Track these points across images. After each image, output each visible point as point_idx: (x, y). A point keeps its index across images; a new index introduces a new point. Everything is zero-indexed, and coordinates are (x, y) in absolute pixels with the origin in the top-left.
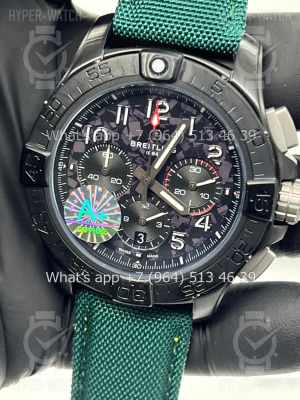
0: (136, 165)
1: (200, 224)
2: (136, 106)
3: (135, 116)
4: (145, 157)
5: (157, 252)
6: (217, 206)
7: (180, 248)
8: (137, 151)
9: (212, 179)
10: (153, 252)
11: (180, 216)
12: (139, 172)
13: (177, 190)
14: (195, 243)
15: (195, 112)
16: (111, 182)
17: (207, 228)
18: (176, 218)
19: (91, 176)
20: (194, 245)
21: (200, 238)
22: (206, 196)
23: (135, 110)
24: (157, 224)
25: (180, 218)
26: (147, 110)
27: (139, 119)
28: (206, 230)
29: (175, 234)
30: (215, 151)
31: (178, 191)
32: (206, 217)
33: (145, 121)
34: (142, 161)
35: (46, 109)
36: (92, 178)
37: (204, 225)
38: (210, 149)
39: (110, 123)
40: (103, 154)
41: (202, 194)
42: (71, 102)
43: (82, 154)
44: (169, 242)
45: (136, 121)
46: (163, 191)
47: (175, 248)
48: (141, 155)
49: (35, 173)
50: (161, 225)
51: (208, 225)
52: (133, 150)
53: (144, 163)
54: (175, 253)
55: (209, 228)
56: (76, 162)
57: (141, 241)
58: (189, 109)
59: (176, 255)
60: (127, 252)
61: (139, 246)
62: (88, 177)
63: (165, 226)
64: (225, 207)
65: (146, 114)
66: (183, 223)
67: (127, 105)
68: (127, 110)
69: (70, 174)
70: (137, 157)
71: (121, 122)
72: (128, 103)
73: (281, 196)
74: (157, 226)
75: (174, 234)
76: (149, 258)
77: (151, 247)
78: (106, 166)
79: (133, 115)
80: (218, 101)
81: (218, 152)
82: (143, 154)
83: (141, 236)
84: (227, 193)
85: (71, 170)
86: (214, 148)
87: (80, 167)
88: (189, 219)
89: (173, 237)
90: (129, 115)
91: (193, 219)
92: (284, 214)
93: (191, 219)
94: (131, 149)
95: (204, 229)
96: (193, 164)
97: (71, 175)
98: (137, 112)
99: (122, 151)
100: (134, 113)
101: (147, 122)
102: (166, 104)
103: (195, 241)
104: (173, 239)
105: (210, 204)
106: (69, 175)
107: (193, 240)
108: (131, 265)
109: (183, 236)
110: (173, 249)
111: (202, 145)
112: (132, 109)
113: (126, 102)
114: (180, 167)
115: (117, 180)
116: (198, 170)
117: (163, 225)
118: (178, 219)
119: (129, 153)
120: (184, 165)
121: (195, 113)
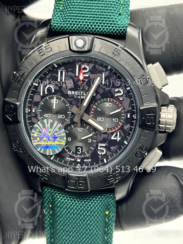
0: (72, 105)
1: (114, 137)
2: (69, 70)
3: (69, 76)
4: (77, 100)
5: (90, 157)
6: (124, 125)
7: (103, 154)
8: (72, 97)
9: (119, 109)
10: (87, 158)
11: (101, 134)
12: (75, 109)
13: (98, 118)
16: (58, 117)
17: (119, 139)
18: (100, 135)
19: (46, 115)
20: (112, 151)
21: (115, 146)
22: (116, 120)
23: (69, 72)
24: (89, 141)
25: (102, 135)
26: (76, 71)
27: (72, 78)
28: (118, 141)
30: (119, 92)
31: (99, 119)
32: (117, 133)
33: (75, 78)
34: (76, 103)
35: (16, 76)
36: (46, 116)
37: (117, 138)
38: (116, 91)
40: (52, 101)
41: (114, 119)
42: (30, 71)
43: (39, 102)
44: (97, 150)
45: (70, 79)
46: (90, 119)
47: (100, 154)
48: (75, 99)
49: (12, 115)
50: (91, 141)
51: (119, 138)
52: (70, 96)
53: (77, 104)
54: (101, 157)
55: (120, 139)
56: (36, 107)
57: (79, 152)
58: (101, 68)
59: (101, 158)
61: (79, 155)
62: (44, 116)
63: (93, 141)
64: (128, 126)
65: (75, 74)
66: (104, 138)
67: (64, 70)
68: (64, 73)
70: (73, 100)
71: (61, 80)
72: (64, 68)
73: (161, 115)
74: (88, 141)
75: (99, 145)
76: (85, 162)
77: (86, 155)
78: (54, 108)
79: (68, 75)
80: (117, 61)
81: (121, 92)
83: (79, 149)
84: (129, 116)
85: (33, 113)
86: (118, 90)
87: (39, 110)
88: (107, 135)
89: (99, 147)
90: (65, 76)
91: (109, 135)
92: (164, 126)
93: (108, 135)
94: (68, 96)
96: (107, 101)
97: (34, 116)
98: (70, 73)
99: (63, 98)
100: (68, 74)
101: (76, 79)
102: (87, 67)
103: (112, 148)
104: (99, 148)
105: (119, 125)
106: (32, 116)
107: (111, 148)
108: (75, 167)
109: (105, 145)
110: (100, 155)
111: (111, 89)
112: (67, 71)
113: (63, 68)
114: (99, 104)
115: (61, 116)
116: (110, 105)
117: (92, 141)
118: (100, 136)
119: (67, 99)
120: (101, 102)
121: (105, 70)
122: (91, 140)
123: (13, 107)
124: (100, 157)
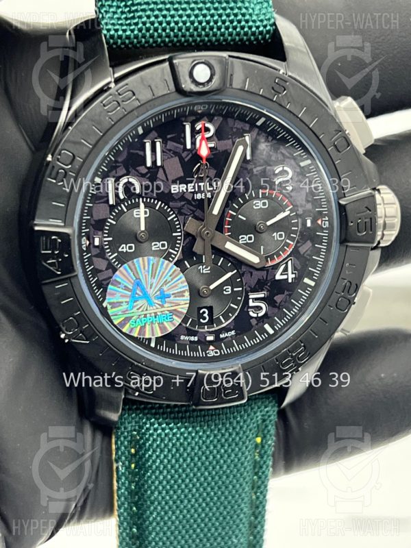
0: (183, 217)
1: (281, 274)
2: (169, 136)
3: (170, 150)
4: (193, 203)
5: (232, 327)
6: (299, 245)
7: (261, 314)
8: (182, 197)
9: (284, 211)
10: (227, 329)
11: (252, 270)
12: (192, 226)
13: (242, 238)
14: (279, 301)
15: (247, 127)
16: (153, 248)
17: (291, 277)
18: (249, 275)
19: (123, 248)
20: (278, 305)
21: (283, 294)
22: (281, 236)
23: (169, 142)
24: (225, 290)
25: (255, 273)
26: (184, 138)
27: (176, 154)
28: (290, 281)
29: (252, 296)
30: (284, 172)
31: (244, 239)
32: (287, 263)
33: (184, 155)
34: (191, 210)
35: (53, 167)
36: (124, 250)
37: (287, 274)
38: (277, 172)
39: (138, 168)
40: (135, 213)
41: (275, 234)
43: (105, 220)
44: (246, 309)
45: (172, 157)
46: (228, 243)
47: (255, 315)
48: (189, 202)
50: (230, 290)
51: (292, 273)
52: (176, 197)
53: (194, 212)
54: (256, 322)
55: (294, 276)
56: (100, 233)
57: (204, 319)
58: (239, 125)
59: (257, 324)
60: (192, 338)
61: (206, 327)
62: (120, 250)
63: (235, 289)
64: (309, 244)
65: (185, 144)
66: (259, 280)
67: (156, 138)
68: (158, 145)
69: (95, 251)
70: (183, 206)
71: (154, 162)
72: (156, 135)
74: (225, 293)
75: (250, 297)
76: (223, 339)
77: (223, 323)
78: (143, 228)
79: (167, 150)
81: (287, 172)
82: (190, 199)
83: (204, 312)
84: (309, 224)
85: (97, 247)
86: (281, 169)
87: (105, 239)
88: (265, 272)
89: (251, 301)
90: (163, 152)
91: (270, 271)
93: (268, 271)
94: (173, 198)
95: (287, 279)
96: (257, 197)
97: (96, 253)
98: (171, 145)
99: (160, 203)
100: (168, 147)
101: (188, 156)
102: (208, 125)
103: (278, 298)
104: (251, 304)
105: (288, 245)
106: (93, 254)
107: (275, 298)
108: (206, 354)
109: (263, 296)
110: (253, 318)
111: (265, 168)
112: (165, 142)
113: (154, 134)
114: (240, 206)
115: (159, 244)
116: (264, 204)
117: (232, 290)
118: (251, 276)
119: (171, 203)
120: (246, 201)
121: (248, 129)
122: (230, 287)
123: (59, 241)
124: (254, 322)
